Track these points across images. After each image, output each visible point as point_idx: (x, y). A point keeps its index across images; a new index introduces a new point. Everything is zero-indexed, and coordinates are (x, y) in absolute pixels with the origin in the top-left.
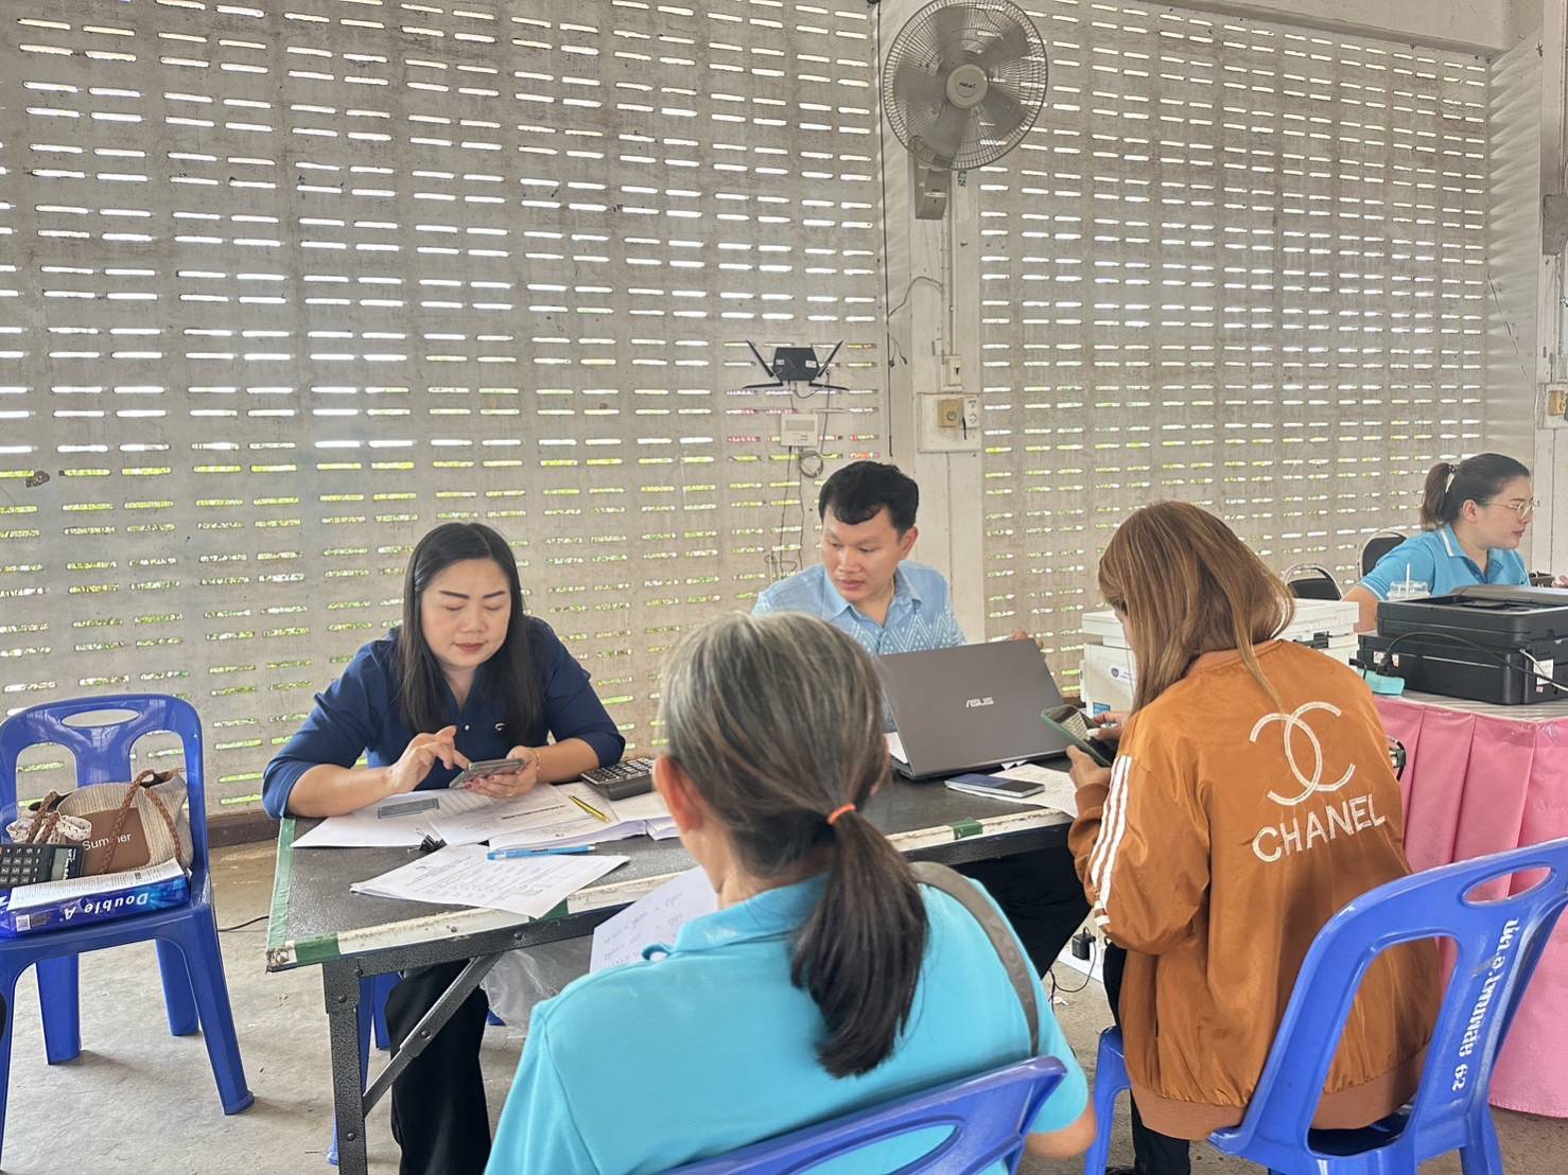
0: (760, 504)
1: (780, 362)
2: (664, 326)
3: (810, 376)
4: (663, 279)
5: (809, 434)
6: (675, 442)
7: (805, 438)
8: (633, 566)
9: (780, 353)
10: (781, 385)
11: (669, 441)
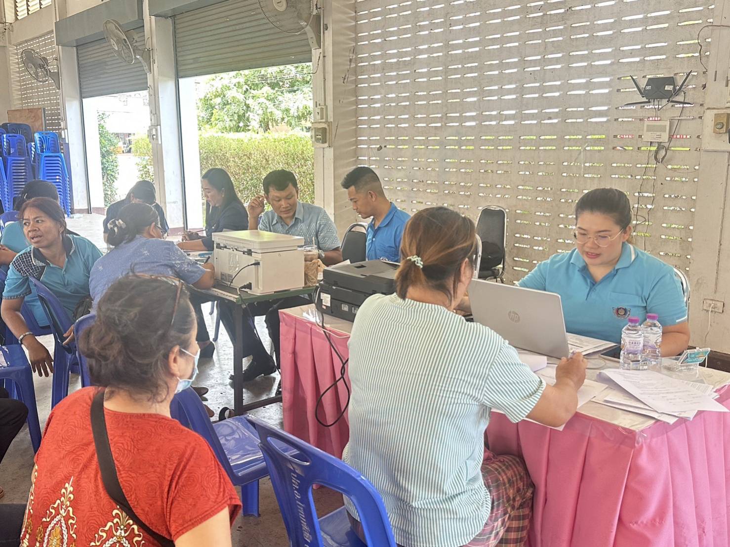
0: (629, 177)
1: (649, 88)
2: (585, 72)
3: (669, 96)
4: (588, 44)
5: (663, 134)
6: (585, 138)
7: (660, 136)
8: (554, 204)
9: (651, 81)
10: (649, 102)
11: (580, 137)
